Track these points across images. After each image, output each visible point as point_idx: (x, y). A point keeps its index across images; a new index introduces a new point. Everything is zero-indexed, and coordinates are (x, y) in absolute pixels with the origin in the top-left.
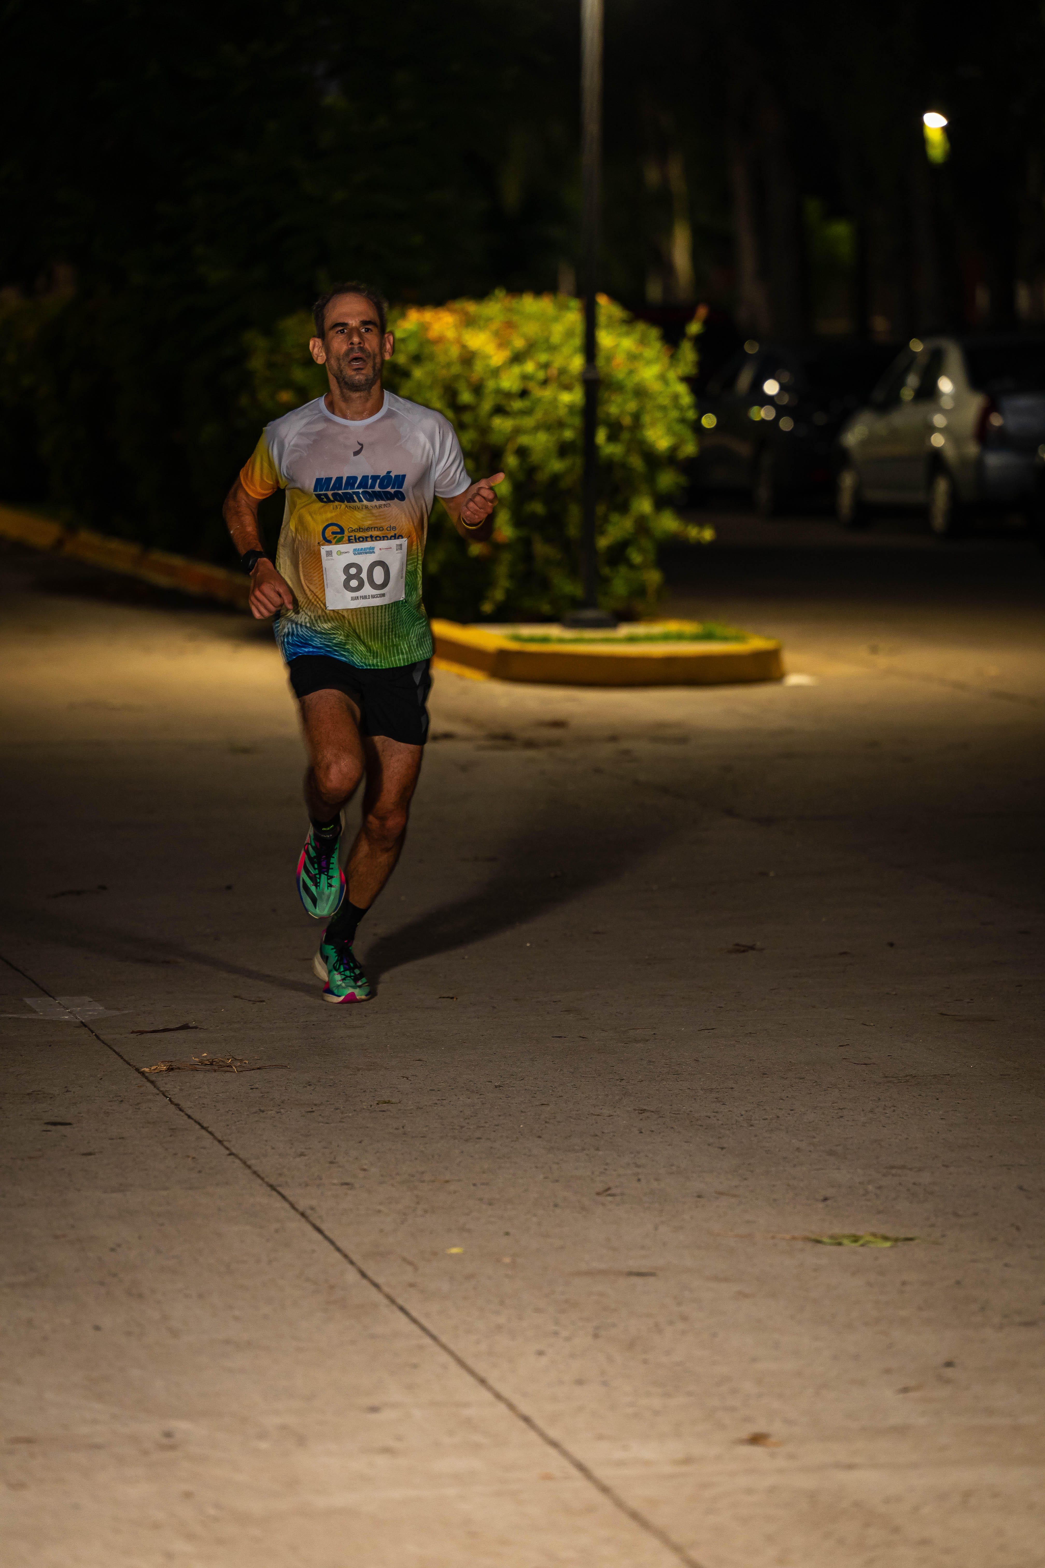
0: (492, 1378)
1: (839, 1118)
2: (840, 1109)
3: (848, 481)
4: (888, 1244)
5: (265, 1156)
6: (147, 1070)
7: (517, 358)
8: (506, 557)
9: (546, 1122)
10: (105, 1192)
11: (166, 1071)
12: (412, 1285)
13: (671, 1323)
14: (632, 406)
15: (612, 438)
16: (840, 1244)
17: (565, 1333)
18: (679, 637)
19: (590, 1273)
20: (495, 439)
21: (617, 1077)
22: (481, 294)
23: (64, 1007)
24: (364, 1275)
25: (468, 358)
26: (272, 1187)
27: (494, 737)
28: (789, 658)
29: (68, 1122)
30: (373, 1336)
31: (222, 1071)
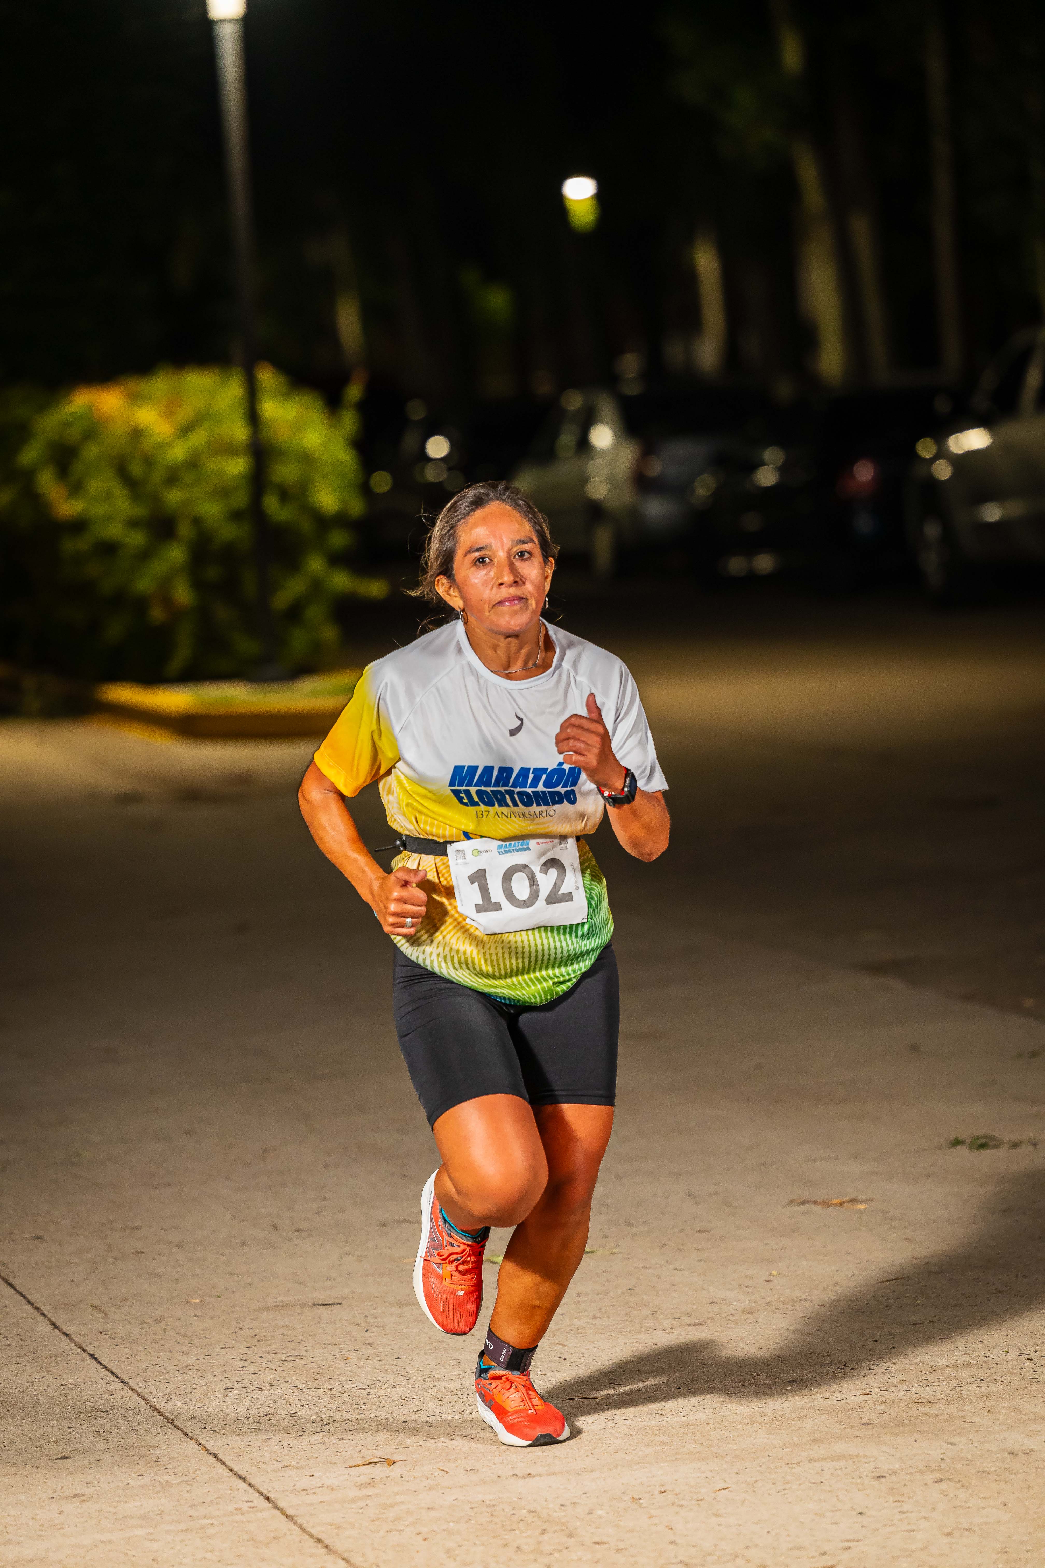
8: (187, 624)
9: (234, 1164)
12: (102, 1332)
13: (356, 1350)
14: (298, 471)
15: (282, 502)
24: (54, 1325)
25: (137, 434)
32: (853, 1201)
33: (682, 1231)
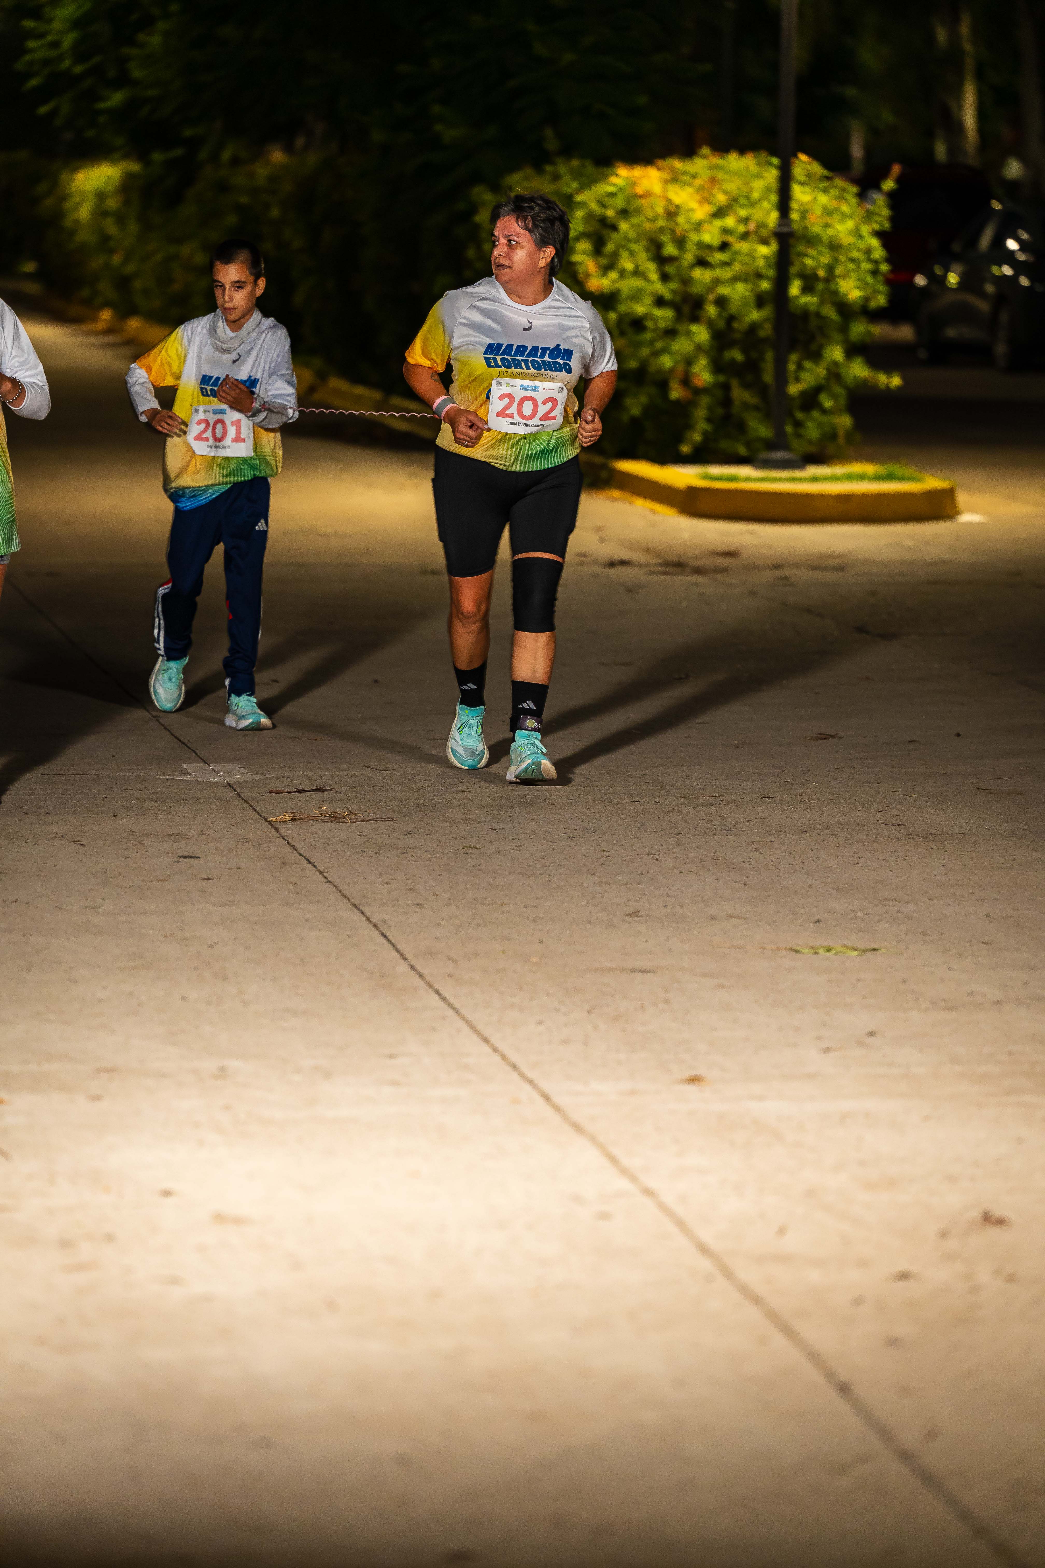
0: (496, 1040)
1: (855, 864)
2: (859, 857)
4: (855, 953)
5: (356, 883)
6: (273, 819)
7: (720, 213)
8: (705, 401)
10: (215, 906)
11: (289, 821)
14: (825, 259)
15: (807, 289)
16: (816, 953)
17: (565, 1010)
18: (862, 477)
19: (601, 971)
20: (696, 289)
21: (676, 832)
22: (689, 152)
23: (216, 772)
24: (412, 967)
25: (672, 213)
26: (355, 905)
27: (668, 564)
28: (962, 498)
29: (198, 856)
30: (407, 1009)
31: (338, 822)
33: (968, 941)
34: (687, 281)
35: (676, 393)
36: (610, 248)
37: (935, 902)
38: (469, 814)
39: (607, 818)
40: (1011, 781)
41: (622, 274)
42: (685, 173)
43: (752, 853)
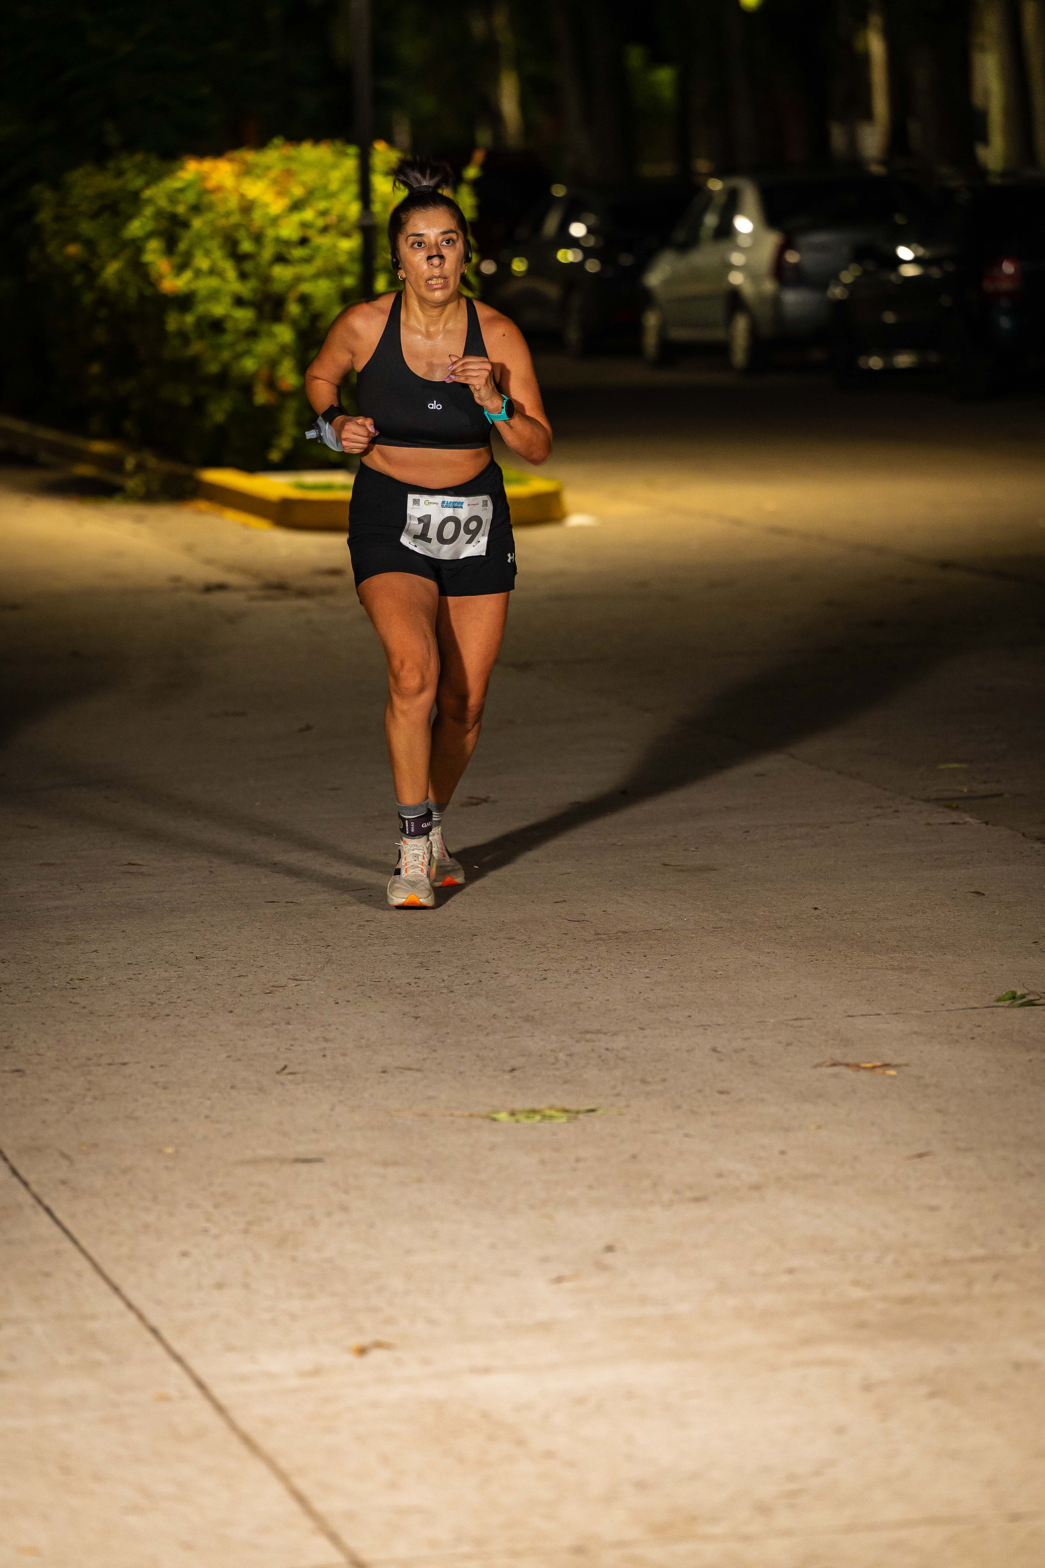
1: (542, 980)
2: (545, 970)
3: (652, 320)
4: (567, 1118)
7: (297, 206)
9: (241, 995)
12: (63, 1182)
13: (329, 1214)
16: (517, 1121)
17: (214, 1231)
19: (254, 1162)
20: (277, 288)
21: (323, 944)
22: (261, 143)
24: (15, 1172)
25: (247, 207)
27: (268, 587)
28: (570, 498)
30: (10, 1242)
32: (887, 1066)
33: (700, 1091)
34: (266, 279)
35: (261, 397)
36: (182, 246)
37: (647, 1032)
38: (73, 930)
39: (239, 928)
40: (698, 853)
41: (198, 273)
42: (256, 165)
43: (417, 970)
